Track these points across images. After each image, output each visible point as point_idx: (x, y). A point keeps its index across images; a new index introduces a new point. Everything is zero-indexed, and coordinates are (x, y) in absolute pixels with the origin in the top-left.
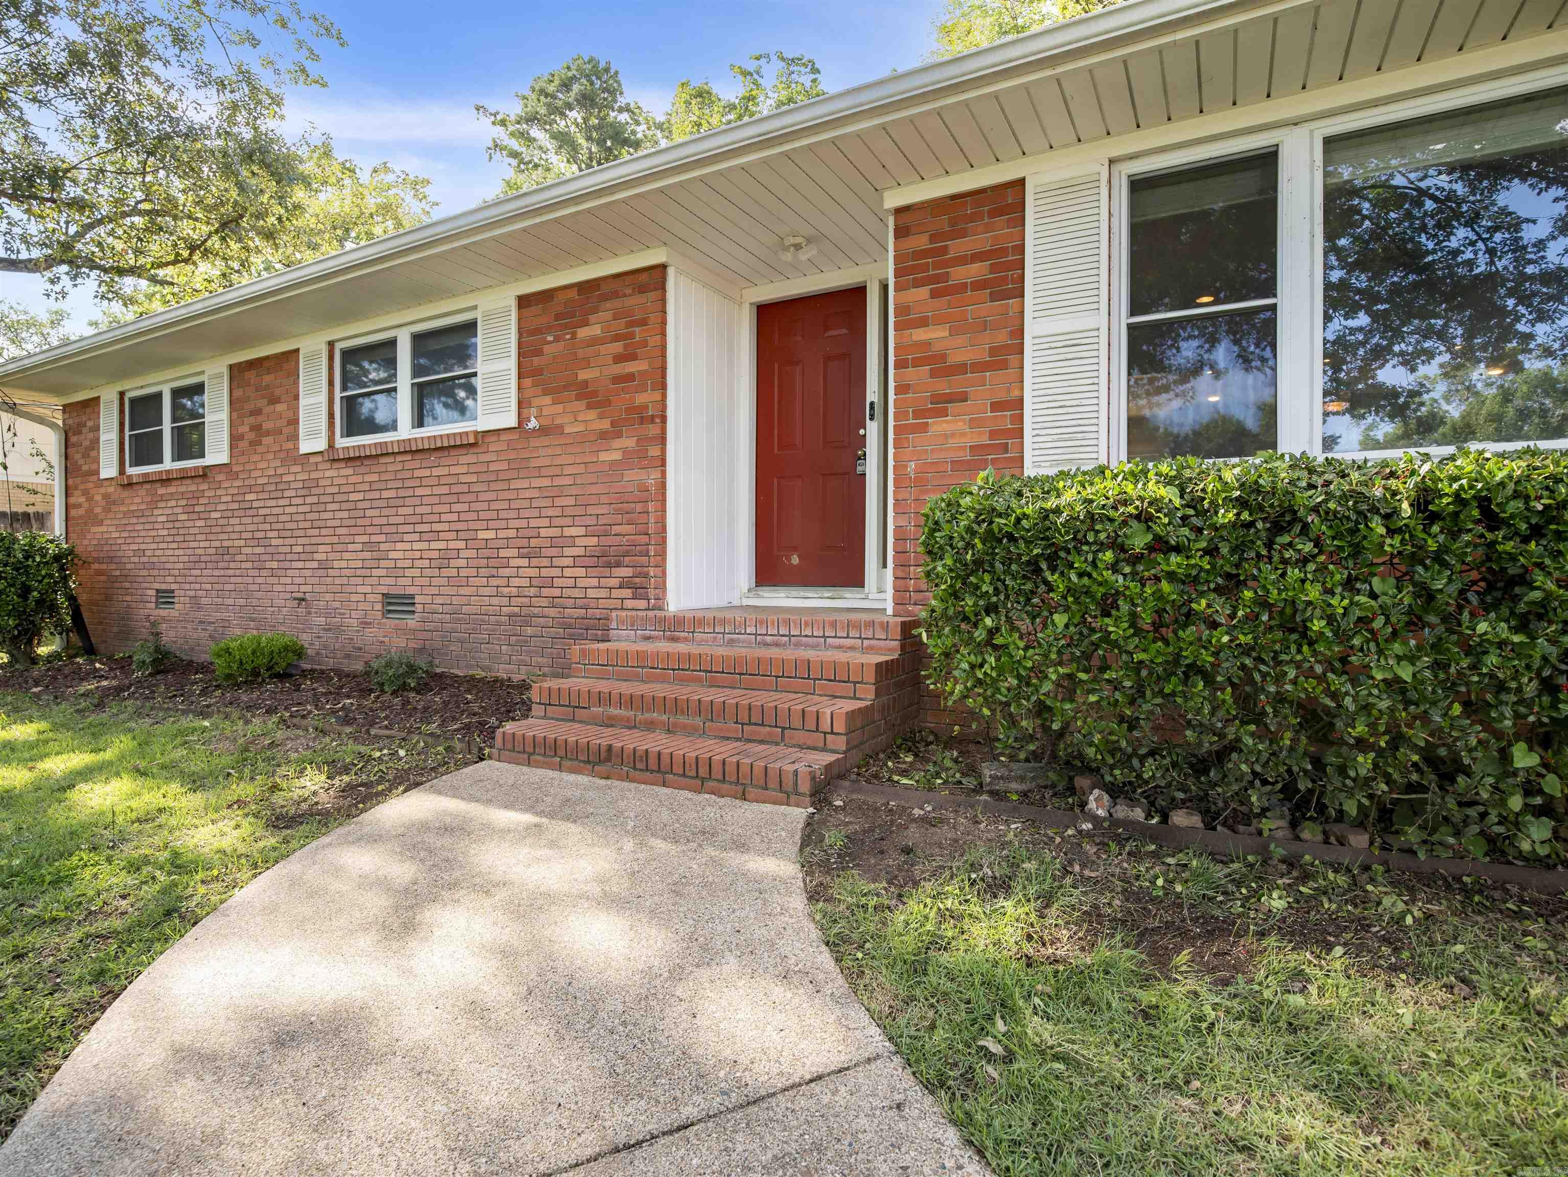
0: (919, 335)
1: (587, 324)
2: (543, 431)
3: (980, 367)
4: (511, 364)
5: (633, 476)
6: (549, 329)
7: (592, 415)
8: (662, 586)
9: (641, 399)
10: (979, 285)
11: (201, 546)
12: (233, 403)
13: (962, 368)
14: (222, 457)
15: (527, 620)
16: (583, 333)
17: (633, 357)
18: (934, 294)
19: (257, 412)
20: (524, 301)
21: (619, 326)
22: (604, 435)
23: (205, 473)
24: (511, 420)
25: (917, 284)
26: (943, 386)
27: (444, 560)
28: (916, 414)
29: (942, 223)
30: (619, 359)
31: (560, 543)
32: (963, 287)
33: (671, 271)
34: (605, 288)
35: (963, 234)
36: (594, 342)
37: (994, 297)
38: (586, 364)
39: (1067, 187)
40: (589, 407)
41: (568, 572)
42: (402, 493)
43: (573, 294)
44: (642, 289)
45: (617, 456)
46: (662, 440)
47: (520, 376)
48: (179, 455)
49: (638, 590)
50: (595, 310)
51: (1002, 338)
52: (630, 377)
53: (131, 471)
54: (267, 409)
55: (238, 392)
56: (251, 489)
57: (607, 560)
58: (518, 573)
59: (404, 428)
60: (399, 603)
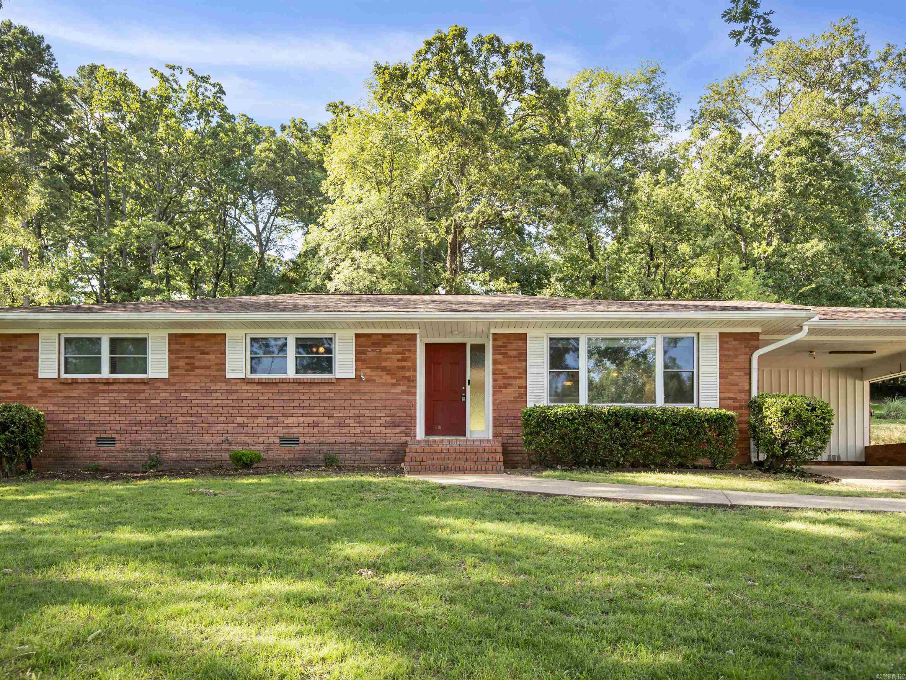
0: (499, 367)
1: (386, 347)
2: (367, 381)
3: (514, 377)
4: (353, 356)
5: (405, 398)
6: (369, 347)
7: (388, 377)
8: (415, 433)
9: (408, 374)
10: (515, 357)
11: (143, 416)
12: (171, 351)
13: (511, 377)
14: (163, 375)
15: (358, 445)
16: (384, 350)
17: (405, 361)
18: (504, 357)
19: (191, 357)
20: (357, 336)
21: (400, 350)
22: (393, 384)
23: (149, 382)
24: (353, 376)
25: (499, 354)
26: (506, 381)
27: (315, 424)
28: (499, 387)
29: (505, 339)
30: (398, 361)
31: (374, 418)
32: (511, 357)
33: (418, 336)
34: (393, 337)
35: (511, 343)
36: (389, 354)
37: (519, 360)
38: (386, 361)
39: (536, 337)
40: (387, 374)
41: (377, 428)
42: (291, 398)
43: (381, 337)
44: (408, 340)
45: (399, 391)
46: (415, 387)
47: (356, 361)
49: (407, 434)
50: (390, 344)
51: (521, 371)
52: (404, 367)
53: (64, 376)
54: (198, 357)
55: (174, 347)
56: (186, 391)
57: (394, 424)
58: (355, 429)
59: (291, 373)
60: (290, 440)
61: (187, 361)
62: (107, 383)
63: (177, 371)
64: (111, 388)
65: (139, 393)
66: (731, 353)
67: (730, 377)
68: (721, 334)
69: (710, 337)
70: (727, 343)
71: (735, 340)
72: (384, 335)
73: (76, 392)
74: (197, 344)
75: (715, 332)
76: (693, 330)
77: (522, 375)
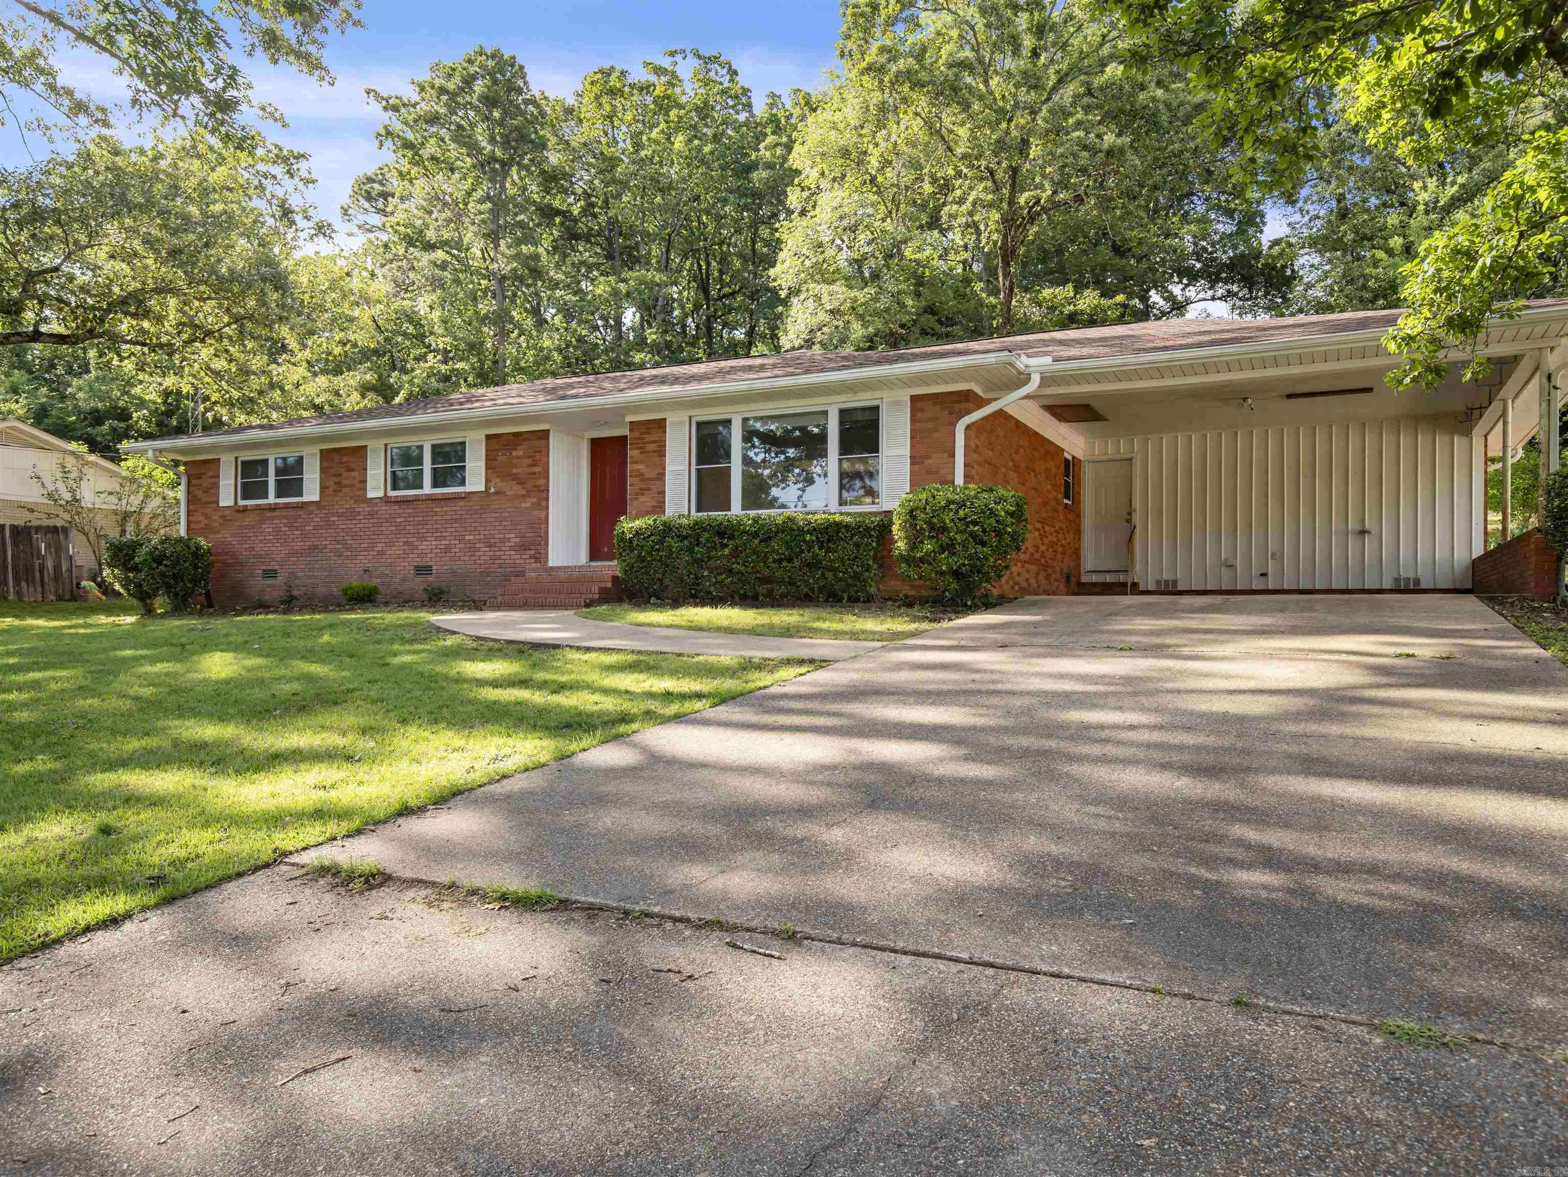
0: (635, 467)
1: (516, 449)
2: (496, 493)
3: (653, 479)
4: (482, 464)
5: (536, 513)
6: (500, 450)
7: (518, 487)
8: (547, 557)
9: (538, 482)
10: (653, 452)
11: (299, 545)
12: (322, 470)
13: (649, 480)
14: (316, 498)
15: (488, 574)
16: (514, 453)
17: (535, 465)
18: (641, 453)
19: (339, 475)
20: (489, 437)
21: (529, 452)
22: (523, 496)
23: (303, 506)
24: (483, 488)
25: (635, 449)
26: (642, 485)
27: (448, 549)
28: (636, 494)
29: (644, 429)
30: (529, 465)
31: (504, 540)
32: (648, 452)
33: (551, 433)
34: (523, 437)
35: (648, 434)
36: (519, 458)
37: (657, 456)
38: (515, 466)
39: (678, 423)
40: (517, 484)
41: (507, 553)
42: (426, 518)
43: (509, 437)
44: (540, 438)
45: (529, 505)
46: (547, 499)
47: (487, 468)
48: (281, 495)
49: (537, 559)
50: (519, 445)
51: (659, 470)
52: (534, 473)
53: (242, 503)
54: (345, 474)
55: (326, 464)
56: (334, 515)
57: (523, 547)
58: (484, 554)
59: (427, 488)
60: (424, 570)
61: (336, 479)
62: (273, 508)
63: (327, 492)
64: (277, 513)
65: (296, 518)
66: (930, 425)
67: (926, 461)
68: (914, 399)
69: (898, 403)
70: (922, 410)
71: (935, 404)
72: (516, 435)
73: (249, 520)
74: (345, 459)
75: (905, 396)
76: (878, 394)
77: (661, 476)
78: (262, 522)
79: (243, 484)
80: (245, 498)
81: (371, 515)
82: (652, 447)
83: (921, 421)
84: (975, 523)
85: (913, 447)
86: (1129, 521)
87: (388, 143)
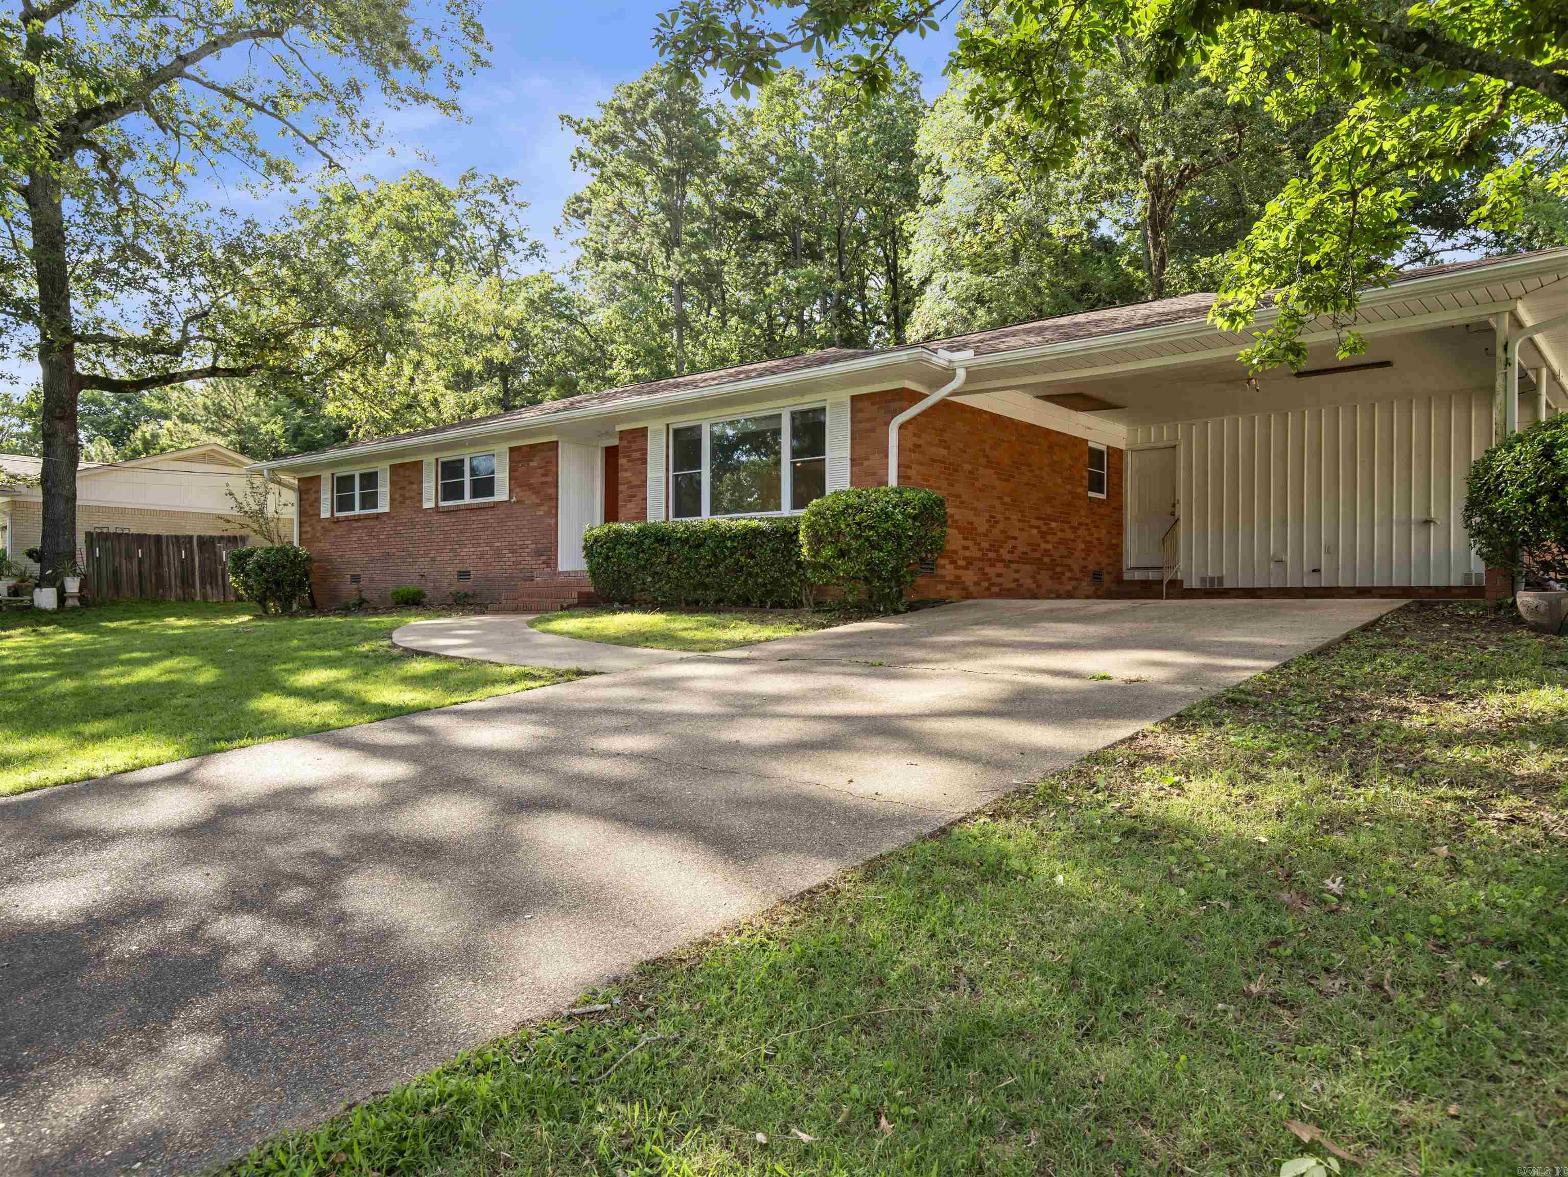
0: (625, 474)
1: (532, 460)
2: (518, 502)
3: (636, 487)
4: (507, 474)
5: (548, 520)
6: (520, 462)
7: (534, 497)
8: (556, 563)
9: (550, 491)
10: (637, 460)
11: (376, 552)
12: (392, 483)
14: (387, 509)
15: (512, 578)
16: (532, 464)
17: (547, 475)
18: (628, 461)
19: (403, 488)
20: (512, 450)
21: (544, 463)
22: (538, 505)
23: (378, 516)
24: (506, 498)
25: (624, 457)
26: (631, 492)
27: (481, 556)
28: (624, 501)
29: (630, 438)
30: (544, 476)
31: (523, 547)
32: (634, 460)
33: (559, 443)
34: (538, 448)
35: (634, 442)
36: (535, 468)
37: (641, 464)
38: (532, 477)
39: (658, 431)
40: (533, 493)
41: (526, 559)
42: (466, 527)
43: (528, 449)
44: (551, 450)
45: (542, 513)
46: (556, 507)
47: (510, 479)
48: (363, 507)
49: (547, 564)
50: (535, 456)
51: (642, 477)
52: (547, 483)
53: (337, 514)
54: (408, 487)
55: (394, 478)
56: (400, 524)
57: (538, 553)
58: (509, 560)
59: (468, 500)
60: (464, 575)
61: (401, 492)
62: (358, 519)
63: (395, 503)
64: (359, 524)
65: (374, 528)
66: (868, 425)
67: (866, 463)
68: (854, 399)
69: (839, 404)
70: (861, 410)
71: (873, 404)
72: (532, 447)
73: (341, 530)
74: (407, 473)
75: (844, 396)
76: (819, 397)
77: (644, 484)
78: (350, 531)
79: (339, 498)
80: (339, 510)
81: (427, 523)
82: (637, 455)
83: (861, 422)
84: (871, 528)
85: (853, 448)
86: (1173, 514)
87: (581, 165)
